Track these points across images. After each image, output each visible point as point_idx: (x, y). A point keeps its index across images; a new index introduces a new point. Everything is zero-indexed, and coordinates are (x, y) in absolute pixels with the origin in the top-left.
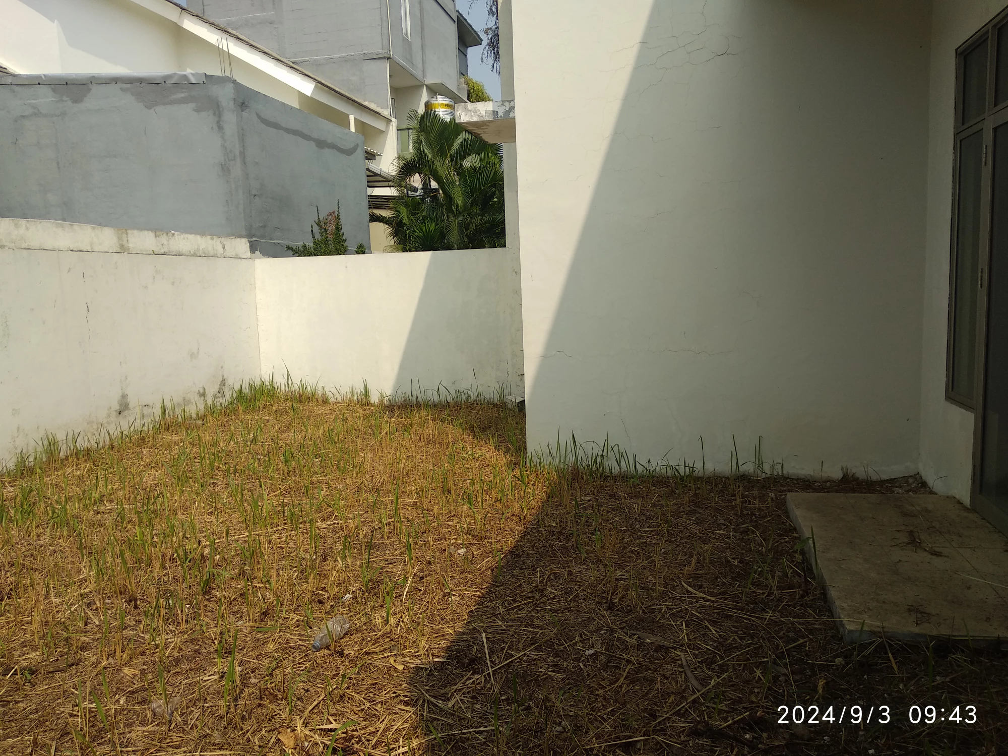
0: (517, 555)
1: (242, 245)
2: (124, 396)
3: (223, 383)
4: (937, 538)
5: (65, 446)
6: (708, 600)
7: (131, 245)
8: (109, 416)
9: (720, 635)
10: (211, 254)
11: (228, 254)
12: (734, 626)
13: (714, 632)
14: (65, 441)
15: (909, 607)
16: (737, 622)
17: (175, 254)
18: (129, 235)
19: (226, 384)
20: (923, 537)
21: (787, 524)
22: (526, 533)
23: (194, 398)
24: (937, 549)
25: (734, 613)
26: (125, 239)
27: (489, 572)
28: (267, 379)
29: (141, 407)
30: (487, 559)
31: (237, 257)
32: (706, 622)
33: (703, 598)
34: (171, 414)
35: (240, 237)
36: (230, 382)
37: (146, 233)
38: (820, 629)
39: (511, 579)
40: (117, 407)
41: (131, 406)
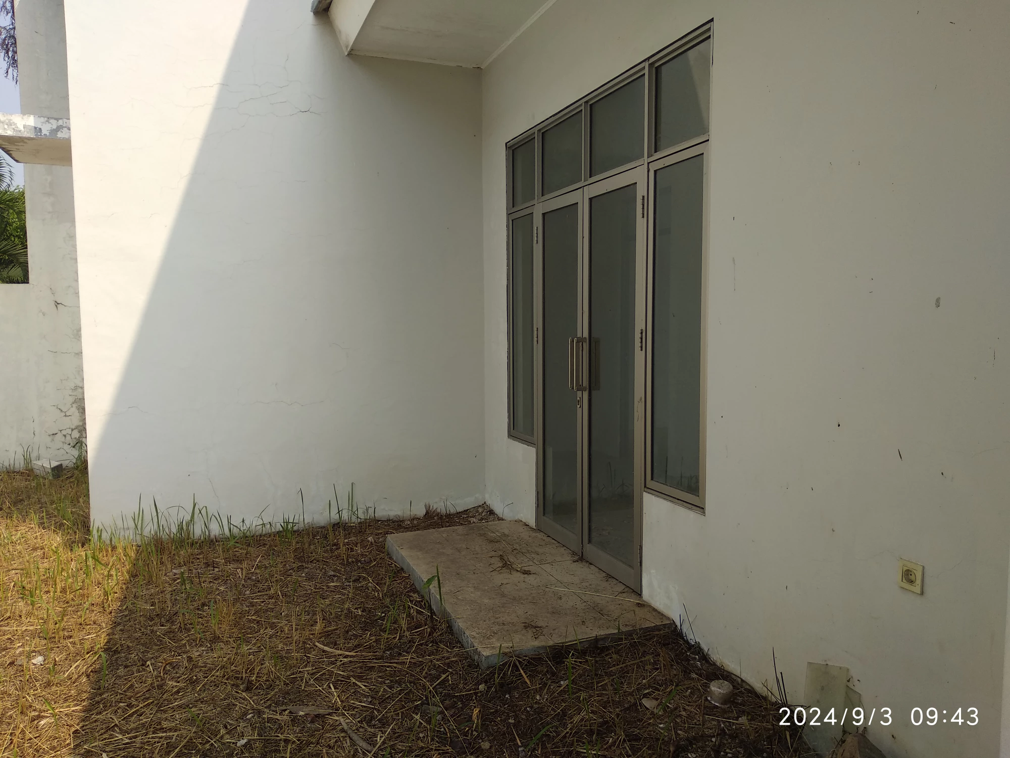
0: (116, 652)
4: (522, 558)
6: (346, 657)
9: (370, 689)
12: (380, 677)
13: (363, 687)
15: (523, 624)
16: (380, 672)
20: (512, 560)
21: (393, 565)
22: (116, 624)
24: (526, 569)
25: (376, 664)
27: (84, 679)
30: (77, 664)
32: (352, 678)
33: (341, 655)
38: (456, 661)
39: (117, 681)
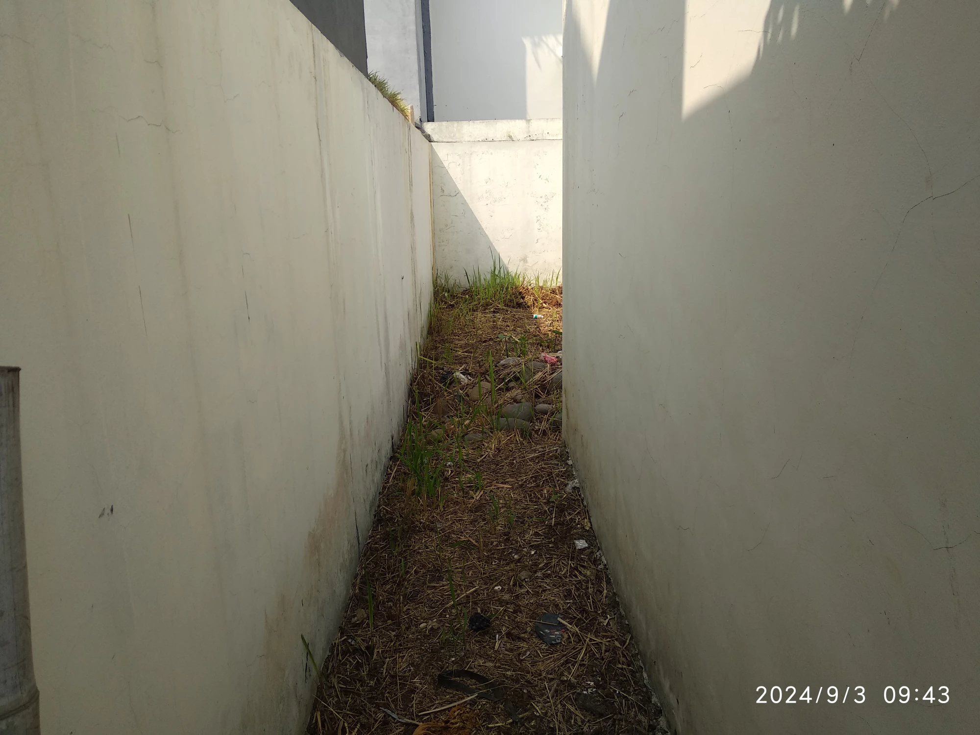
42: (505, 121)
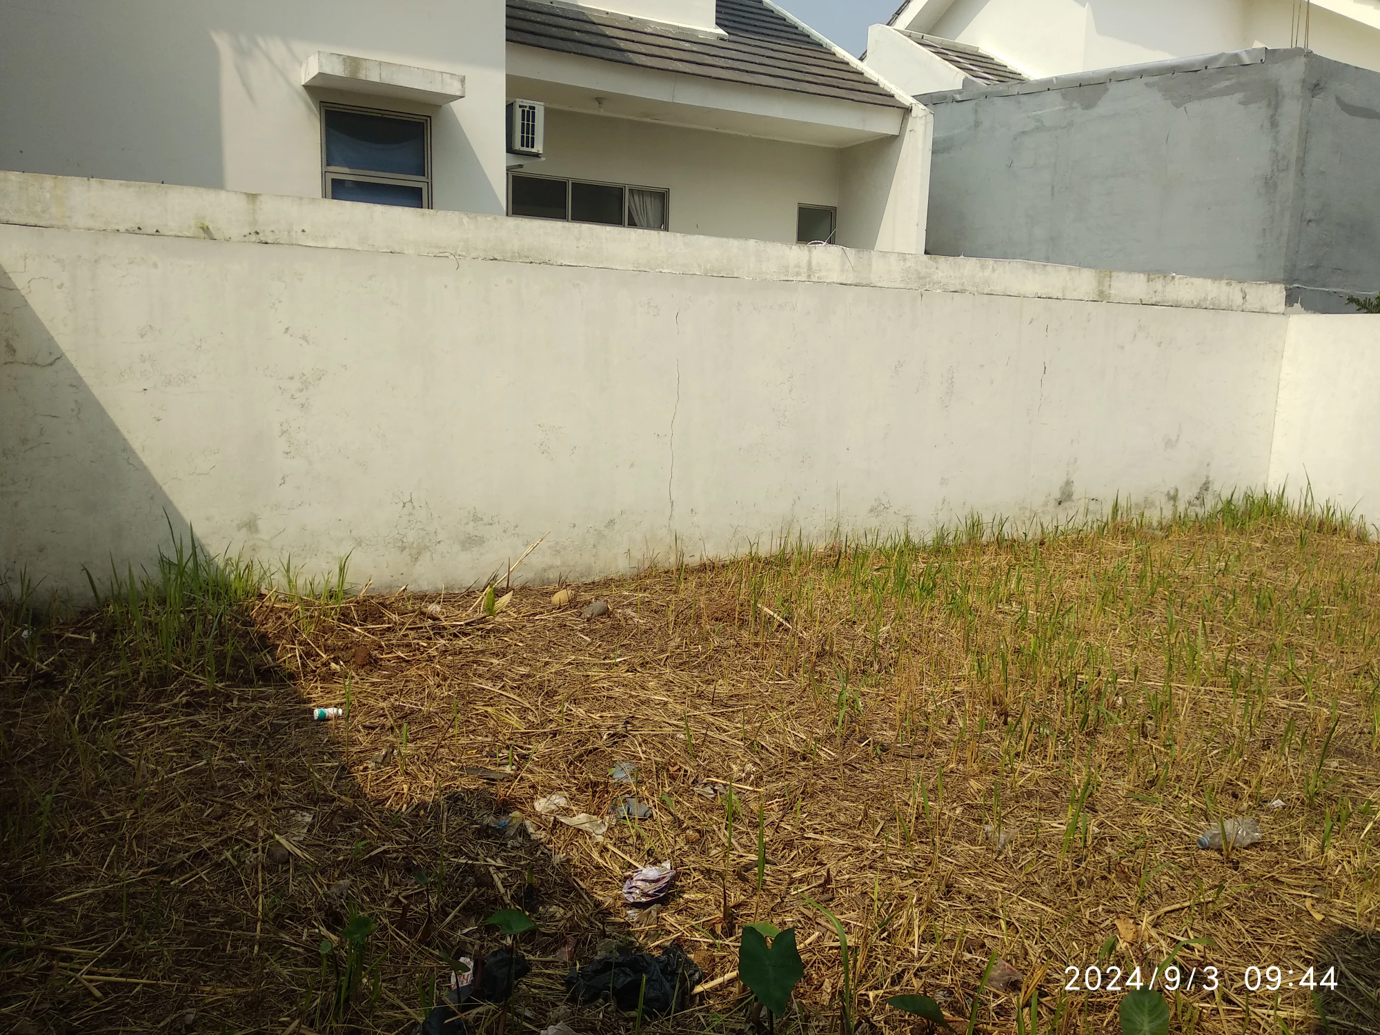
1: (1275, 294)
2: (1069, 483)
3: (1206, 487)
5: (989, 530)
7: (1113, 292)
8: (1046, 504)
10: (1224, 305)
11: (1248, 306)
14: (990, 525)
17: (1170, 304)
18: (1113, 278)
19: (1210, 489)
23: (1161, 500)
26: (1107, 284)
28: (1273, 490)
29: (1087, 500)
31: (1263, 311)
34: (1125, 515)
35: (1274, 282)
36: (1216, 487)
37: (1136, 275)
40: (1057, 495)
41: (1074, 497)
42: (190, 191)
